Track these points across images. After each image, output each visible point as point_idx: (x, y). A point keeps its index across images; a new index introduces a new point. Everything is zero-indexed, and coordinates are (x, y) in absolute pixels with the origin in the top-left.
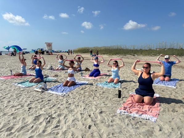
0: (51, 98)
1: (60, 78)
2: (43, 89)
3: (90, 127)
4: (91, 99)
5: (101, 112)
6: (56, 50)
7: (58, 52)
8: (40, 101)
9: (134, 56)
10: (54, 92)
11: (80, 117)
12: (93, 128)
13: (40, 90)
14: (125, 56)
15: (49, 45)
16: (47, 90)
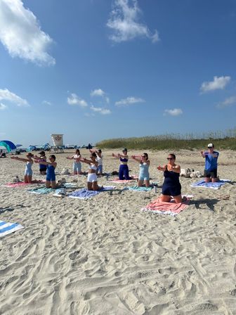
0: (73, 202)
1: (80, 183)
2: (63, 194)
3: (112, 220)
4: (116, 201)
5: (125, 211)
6: (67, 145)
7: (71, 148)
8: (63, 204)
9: (192, 150)
10: (75, 197)
11: (104, 214)
12: (116, 220)
13: (60, 196)
14: (178, 150)
15: (58, 138)
16: (68, 195)
